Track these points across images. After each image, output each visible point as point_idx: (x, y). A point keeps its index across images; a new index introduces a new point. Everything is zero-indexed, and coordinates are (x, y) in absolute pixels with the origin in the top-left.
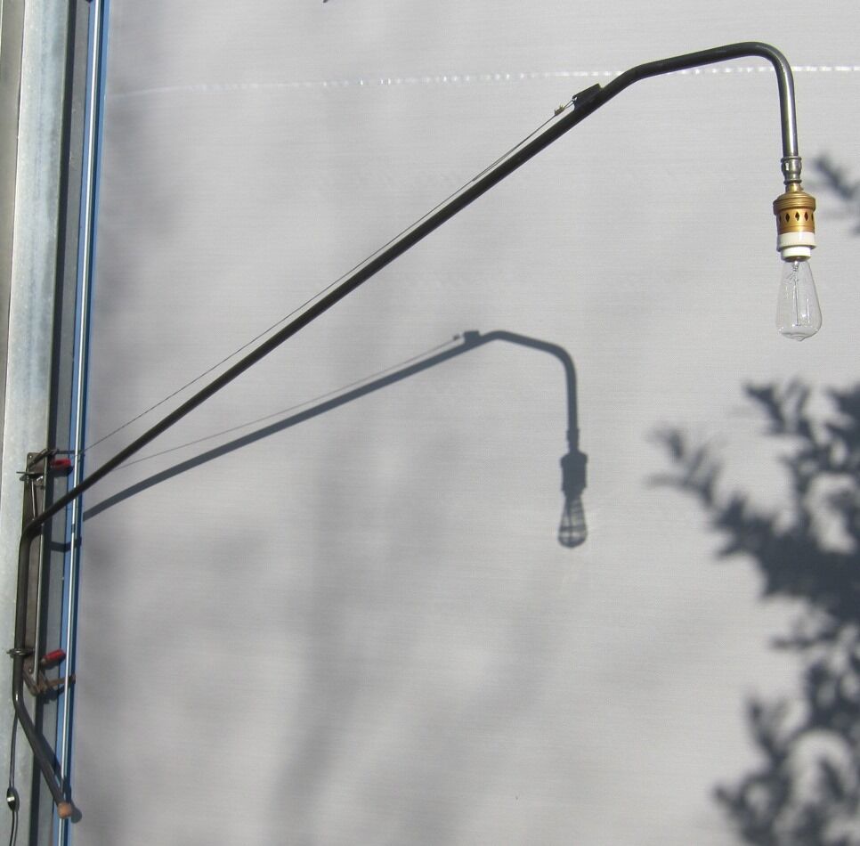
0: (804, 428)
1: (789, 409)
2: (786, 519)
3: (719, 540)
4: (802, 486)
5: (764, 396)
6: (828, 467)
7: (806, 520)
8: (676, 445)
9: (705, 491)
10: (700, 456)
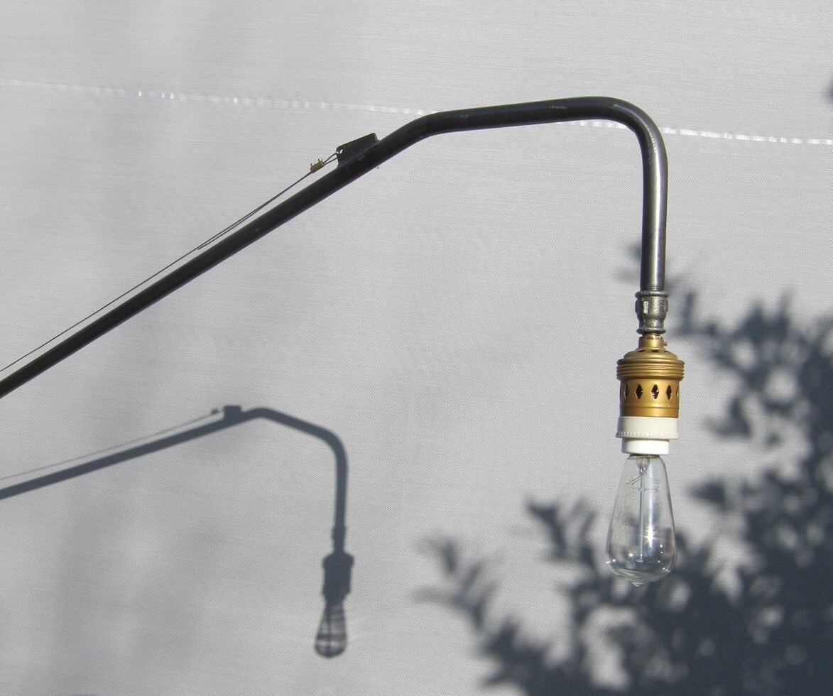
0: (587, 556)
1: (572, 533)
2: (560, 651)
3: (485, 667)
4: (580, 617)
5: (547, 515)
6: (609, 599)
7: (580, 652)
8: (448, 556)
9: (477, 613)
10: (475, 572)
